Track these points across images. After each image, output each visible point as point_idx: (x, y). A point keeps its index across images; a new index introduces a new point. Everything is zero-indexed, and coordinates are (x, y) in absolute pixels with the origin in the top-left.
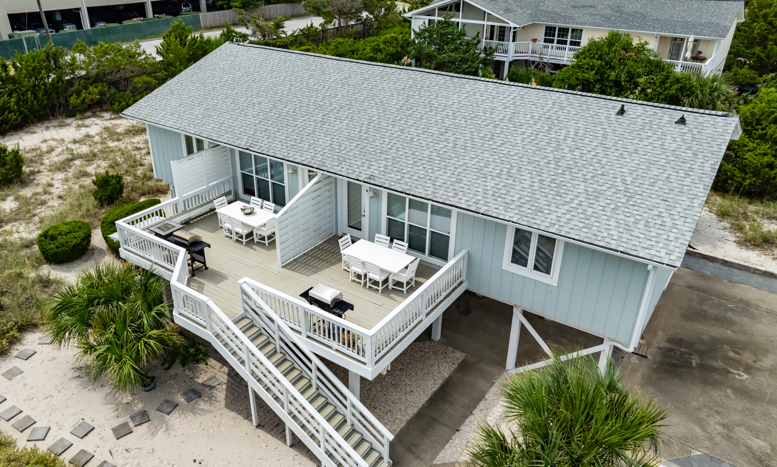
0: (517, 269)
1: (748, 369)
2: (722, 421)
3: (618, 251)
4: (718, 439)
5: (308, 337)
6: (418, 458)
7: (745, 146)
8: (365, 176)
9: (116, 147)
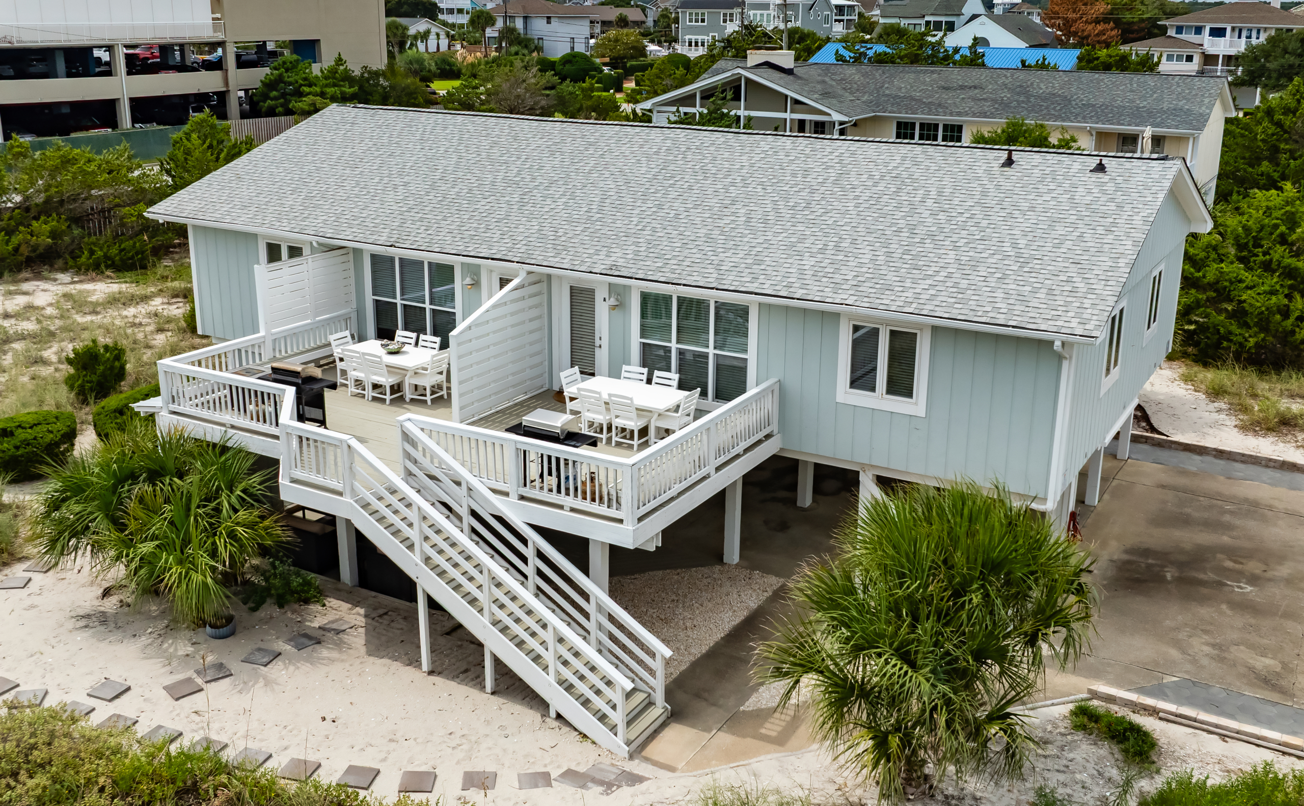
0: (861, 398)
1: (1254, 580)
2: (1212, 641)
3: (1009, 326)
4: (1205, 661)
5: (522, 498)
6: (714, 705)
7: (1241, 281)
8: (604, 267)
9: (92, 321)
